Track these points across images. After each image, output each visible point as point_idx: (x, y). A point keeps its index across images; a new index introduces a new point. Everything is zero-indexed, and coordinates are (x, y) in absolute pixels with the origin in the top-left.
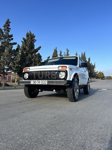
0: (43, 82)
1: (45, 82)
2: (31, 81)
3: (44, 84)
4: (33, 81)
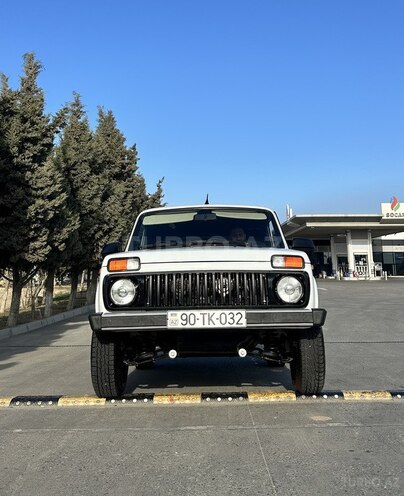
0: (229, 317)
1: (237, 318)
2: (169, 313)
3: (235, 325)
4: (180, 313)
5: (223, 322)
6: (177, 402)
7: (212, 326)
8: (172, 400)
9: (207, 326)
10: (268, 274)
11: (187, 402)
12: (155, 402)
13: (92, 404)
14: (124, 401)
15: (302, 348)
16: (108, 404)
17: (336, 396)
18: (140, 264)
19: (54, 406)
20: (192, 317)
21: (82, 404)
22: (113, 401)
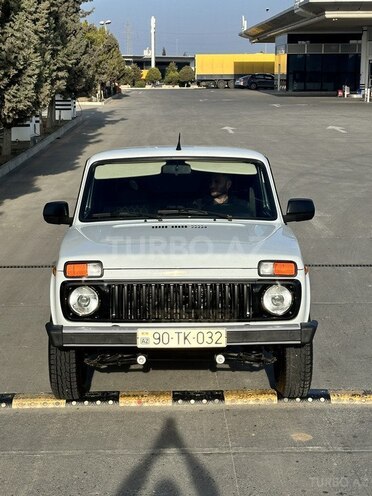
1: (215, 337)
2: (139, 331)
3: (213, 345)
4: (151, 332)
5: (201, 341)
6: (146, 405)
7: (187, 345)
8: (140, 402)
9: (182, 345)
10: (253, 284)
11: (157, 404)
12: (121, 405)
13: (51, 406)
14: (86, 402)
15: (287, 356)
16: (69, 406)
17: (322, 399)
18: (103, 270)
19: (8, 408)
20: (166, 336)
21: (39, 406)
22: (74, 403)
